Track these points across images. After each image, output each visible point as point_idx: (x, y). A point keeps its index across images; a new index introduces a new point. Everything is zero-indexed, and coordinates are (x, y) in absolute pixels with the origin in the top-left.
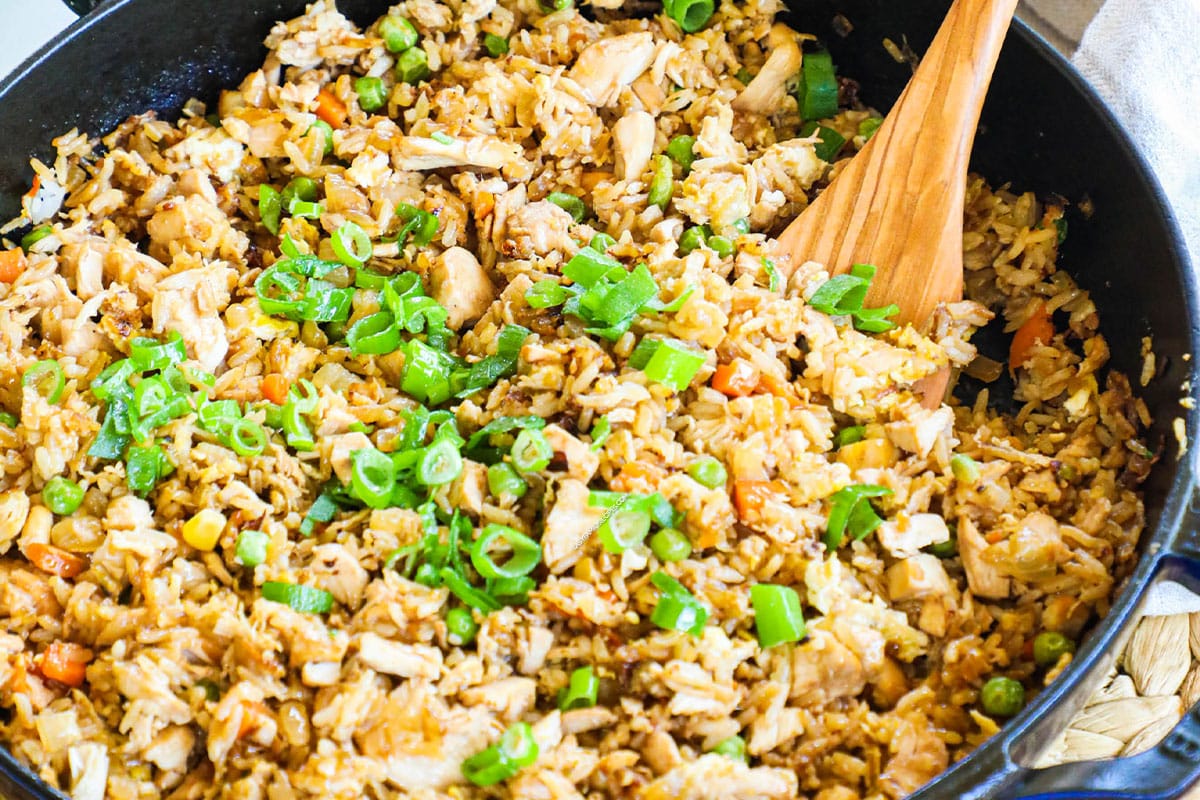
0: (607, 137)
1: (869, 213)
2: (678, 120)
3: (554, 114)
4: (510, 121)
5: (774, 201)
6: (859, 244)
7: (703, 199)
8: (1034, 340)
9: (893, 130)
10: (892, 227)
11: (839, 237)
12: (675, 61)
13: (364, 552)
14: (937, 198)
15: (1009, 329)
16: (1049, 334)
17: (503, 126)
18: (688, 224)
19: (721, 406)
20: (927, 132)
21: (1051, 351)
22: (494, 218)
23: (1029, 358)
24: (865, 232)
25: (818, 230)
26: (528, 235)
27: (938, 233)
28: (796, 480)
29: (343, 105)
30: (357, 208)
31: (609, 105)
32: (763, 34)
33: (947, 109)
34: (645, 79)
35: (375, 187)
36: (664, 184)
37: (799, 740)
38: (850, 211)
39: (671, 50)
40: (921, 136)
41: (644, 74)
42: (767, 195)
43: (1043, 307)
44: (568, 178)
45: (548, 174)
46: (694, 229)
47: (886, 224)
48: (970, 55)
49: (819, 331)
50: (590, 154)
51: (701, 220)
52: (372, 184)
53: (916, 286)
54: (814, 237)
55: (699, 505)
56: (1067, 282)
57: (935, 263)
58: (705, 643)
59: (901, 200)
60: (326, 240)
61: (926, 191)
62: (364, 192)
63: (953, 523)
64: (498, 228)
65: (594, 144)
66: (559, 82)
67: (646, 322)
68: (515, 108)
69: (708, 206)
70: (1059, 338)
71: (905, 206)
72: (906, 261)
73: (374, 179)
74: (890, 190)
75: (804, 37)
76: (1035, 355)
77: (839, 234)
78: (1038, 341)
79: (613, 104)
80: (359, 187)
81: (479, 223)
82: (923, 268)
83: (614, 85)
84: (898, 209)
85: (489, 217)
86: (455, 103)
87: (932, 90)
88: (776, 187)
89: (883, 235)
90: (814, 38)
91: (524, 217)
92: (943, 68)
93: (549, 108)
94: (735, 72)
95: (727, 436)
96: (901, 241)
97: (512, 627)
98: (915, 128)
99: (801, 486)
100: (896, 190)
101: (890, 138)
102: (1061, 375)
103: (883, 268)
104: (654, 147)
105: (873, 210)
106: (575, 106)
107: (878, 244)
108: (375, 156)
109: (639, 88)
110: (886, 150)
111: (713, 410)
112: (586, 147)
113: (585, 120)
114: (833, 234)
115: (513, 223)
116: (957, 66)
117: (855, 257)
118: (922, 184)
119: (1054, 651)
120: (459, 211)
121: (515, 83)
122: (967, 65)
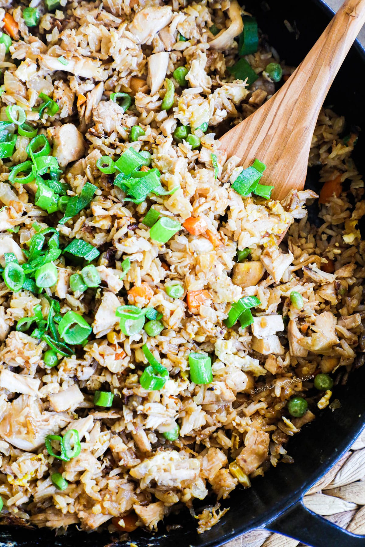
0: (145, 61)
1: (267, 135)
2: (180, 55)
3: (120, 51)
4: (98, 48)
5: (221, 115)
6: (260, 149)
7: (187, 115)
8: (333, 193)
9: (285, 95)
10: (276, 144)
11: (251, 143)
12: (181, 24)
13: (7, 316)
14: (301, 134)
15: (322, 180)
16: (340, 191)
17: (94, 52)
18: (179, 124)
19: (185, 245)
20: (301, 100)
21: (339, 202)
22: (86, 106)
23: (329, 202)
24: (263, 144)
25: (241, 138)
26: (102, 123)
27: (298, 152)
28: (217, 291)
29: (17, 24)
30: (19, 94)
31: (147, 44)
32: (227, 8)
33: (313, 90)
34: (166, 29)
35: (29, 81)
36: (170, 98)
37: (203, 428)
38: (258, 131)
39: (180, 17)
40: (298, 101)
41: (166, 27)
42: (218, 111)
43: (340, 176)
44: (125, 82)
45: (115, 78)
46: (182, 127)
47: (274, 142)
48: (330, 63)
49: (236, 204)
50: (136, 71)
51: (185, 123)
52: (27, 80)
53: (284, 176)
54: (239, 141)
55: (169, 314)
56: (352, 167)
57: (295, 166)
58: (165, 390)
59: (283, 132)
60: (4, 108)
61: (296, 130)
62: (24, 84)
63: (287, 321)
64: (88, 114)
65: (138, 65)
66: (123, 33)
67: (153, 198)
68: (100, 41)
69: (190, 118)
70: (344, 195)
71: (284, 136)
72: (281, 162)
73: (29, 78)
74: (279, 125)
75: (246, 14)
76: (332, 202)
77: (251, 142)
78: (334, 194)
79: (149, 43)
80: (20, 81)
81: (79, 109)
82: (288, 167)
83: (150, 35)
84: (281, 136)
85: (84, 107)
86: (71, 39)
87: (308, 78)
88: (224, 108)
89: (271, 148)
90: (251, 15)
91: (100, 112)
92: (315, 68)
93: (117, 49)
94: (210, 26)
95: (186, 267)
96: (280, 151)
97: (75, 367)
98: (296, 97)
99: (218, 294)
100: (281, 126)
101: (283, 99)
102: (343, 215)
103: (269, 164)
104: (167, 71)
105: (269, 134)
106: (131, 45)
107: (268, 151)
108: (29, 66)
109: (163, 35)
110: (280, 105)
111: (181, 248)
112: (134, 66)
113: (134, 53)
114: (248, 141)
115: (95, 113)
116: (322, 68)
117: (257, 154)
118: (295, 125)
119: (324, 388)
120: (69, 98)
121: (101, 30)
122: (328, 68)
